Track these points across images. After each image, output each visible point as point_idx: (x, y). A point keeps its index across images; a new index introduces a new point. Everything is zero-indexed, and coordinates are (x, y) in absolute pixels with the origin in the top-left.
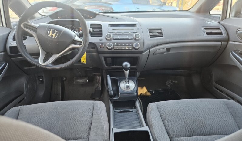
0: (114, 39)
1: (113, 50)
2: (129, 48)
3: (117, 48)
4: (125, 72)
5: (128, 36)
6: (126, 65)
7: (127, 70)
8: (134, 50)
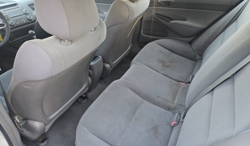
0: (11, 18)
1: (15, 26)
2: (25, 21)
3: (18, 24)
4: (34, 37)
5: (20, 13)
6: (32, 33)
7: (34, 36)
8: (29, 21)
